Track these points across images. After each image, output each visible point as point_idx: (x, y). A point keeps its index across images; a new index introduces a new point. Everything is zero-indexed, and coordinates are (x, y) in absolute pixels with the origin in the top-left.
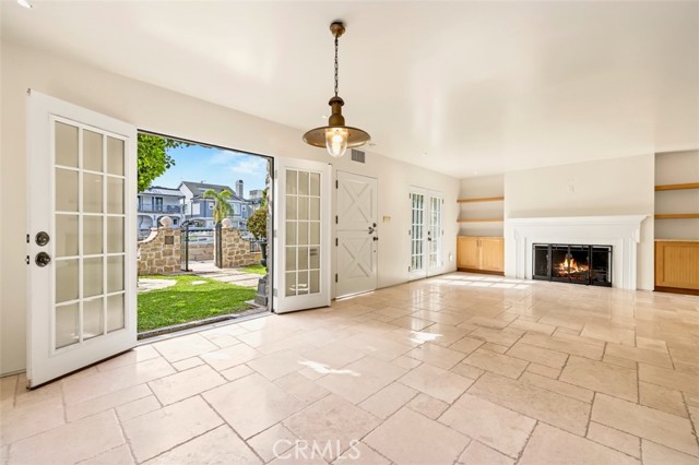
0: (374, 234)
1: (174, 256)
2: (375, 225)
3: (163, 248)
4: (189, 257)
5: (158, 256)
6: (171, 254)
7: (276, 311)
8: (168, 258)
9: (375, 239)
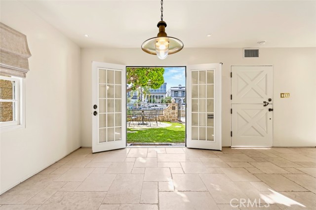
0: (269, 106)
1: (175, 115)
2: (270, 100)
3: (171, 111)
4: (181, 115)
5: (170, 114)
6: (174, 114)
7: (188, 146)
8: (173, 115)
9: (270, 110)
